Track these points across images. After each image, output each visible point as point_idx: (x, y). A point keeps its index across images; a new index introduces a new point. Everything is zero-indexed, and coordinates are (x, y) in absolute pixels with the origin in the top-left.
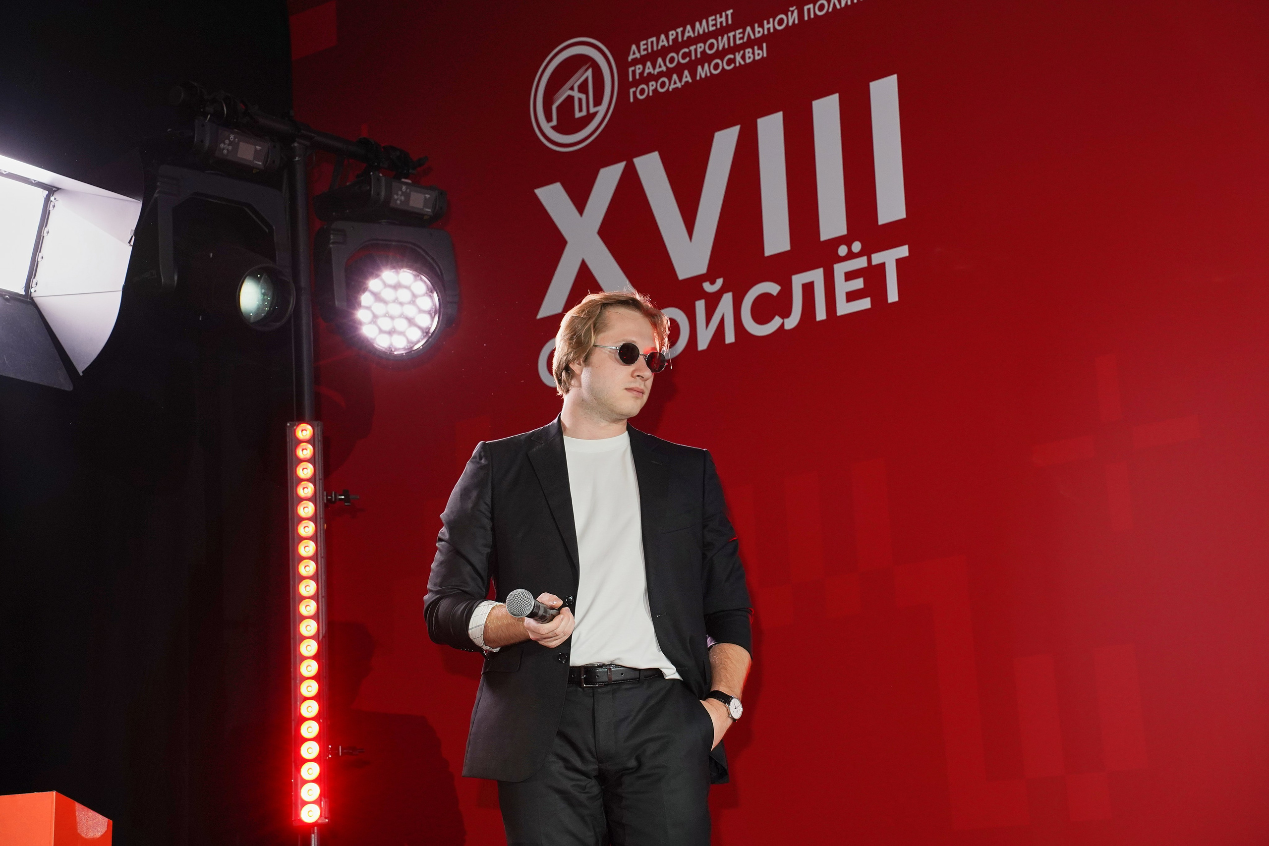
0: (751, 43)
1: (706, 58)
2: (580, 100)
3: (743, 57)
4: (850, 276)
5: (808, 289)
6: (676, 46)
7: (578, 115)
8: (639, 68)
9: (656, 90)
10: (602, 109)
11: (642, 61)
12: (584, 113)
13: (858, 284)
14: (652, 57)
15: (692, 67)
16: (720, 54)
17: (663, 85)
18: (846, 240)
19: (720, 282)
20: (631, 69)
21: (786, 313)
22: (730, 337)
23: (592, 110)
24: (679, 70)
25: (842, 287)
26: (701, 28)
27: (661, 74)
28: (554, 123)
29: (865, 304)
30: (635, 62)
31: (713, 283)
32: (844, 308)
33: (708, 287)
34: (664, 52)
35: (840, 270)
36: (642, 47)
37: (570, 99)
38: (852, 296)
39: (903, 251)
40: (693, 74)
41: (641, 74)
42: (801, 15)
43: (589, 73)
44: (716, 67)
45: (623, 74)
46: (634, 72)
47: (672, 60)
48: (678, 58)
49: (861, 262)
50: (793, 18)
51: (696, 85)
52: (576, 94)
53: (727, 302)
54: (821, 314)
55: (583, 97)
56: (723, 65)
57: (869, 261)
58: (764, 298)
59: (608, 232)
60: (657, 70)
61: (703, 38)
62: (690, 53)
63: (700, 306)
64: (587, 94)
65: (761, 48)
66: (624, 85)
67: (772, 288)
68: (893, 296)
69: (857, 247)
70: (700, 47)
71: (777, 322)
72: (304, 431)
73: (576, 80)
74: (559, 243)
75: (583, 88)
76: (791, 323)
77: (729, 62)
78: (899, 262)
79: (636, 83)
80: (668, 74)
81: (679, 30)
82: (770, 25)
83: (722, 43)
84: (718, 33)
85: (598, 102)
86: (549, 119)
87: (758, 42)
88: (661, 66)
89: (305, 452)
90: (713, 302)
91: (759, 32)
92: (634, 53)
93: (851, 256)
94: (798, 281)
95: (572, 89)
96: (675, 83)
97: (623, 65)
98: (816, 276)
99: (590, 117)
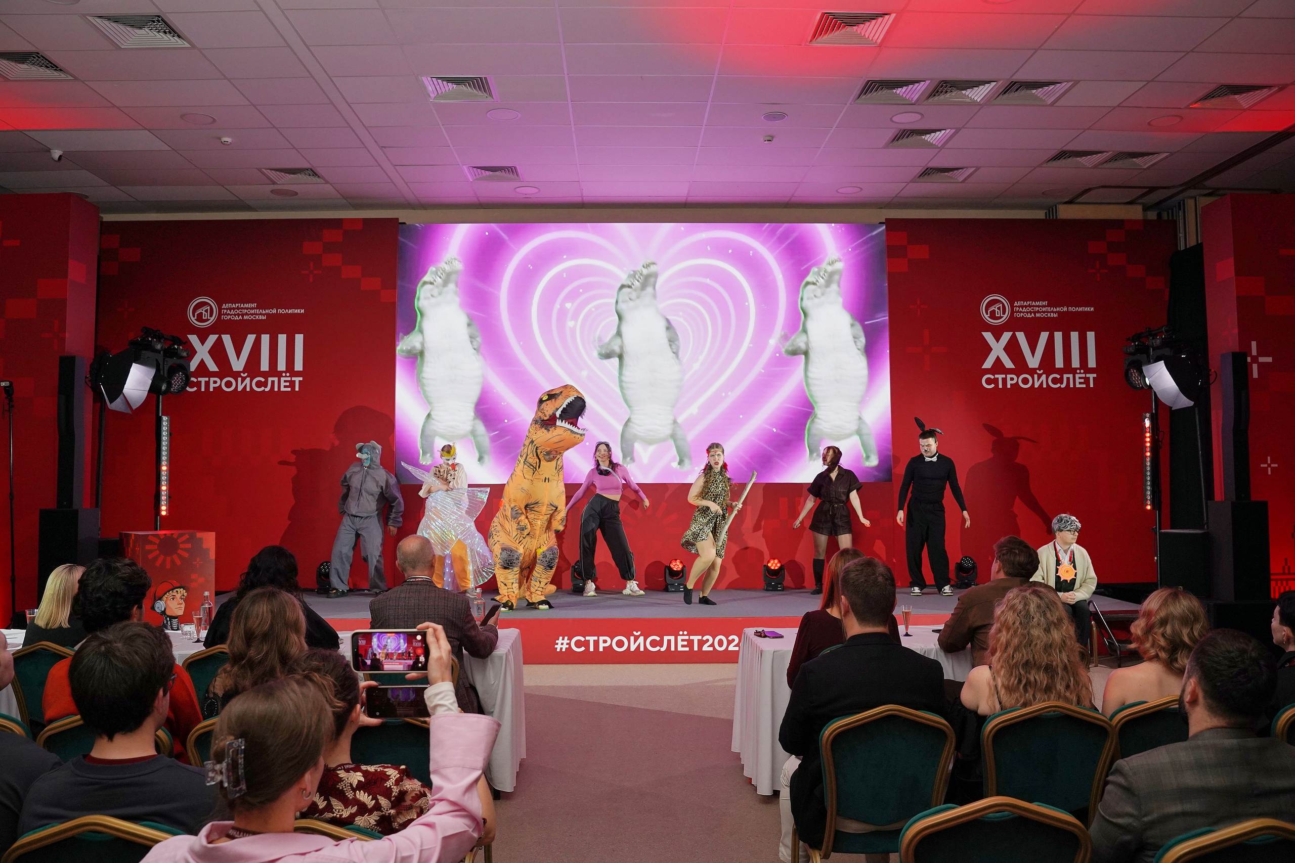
0: (261, 314)
1: (246, 314)
2: (205, 314)
3: (259, 317)
4: (285, 381)
5: (273, 382)
6: (238, 308)
7: (204, 318)
8: (225, 311)
9: (230, 318)
10: (212, 319)
11: (227, 309)
12: (206, 318)
13: (288, 384)
14: (230, 309)
15: (243, 315)
16: (252, 314)
17: (233, 317)
18: (285, 372)
19: (246, 374)
20: (223, 310)
21: (266, 387)
22: (248, 389)
23: (209, 318)
24: (238, 315)
25: (283, 384)
26: (246, 306)
27: (232, 314)
28: (196, 318)
29: (289, 389)
30: (224, 309)
31: (244, 374)
32: (283, 389)
33: (242, 374)
34: (234, 309)
35: (283, 379)
36: (227, 305)
37: (202, 313)
38: (285, 387)
39: (301, 379)
40: (243, 317)
41: (226, 313)
42: (277, 311)
43: (209, 307)
44: (250, 317)
45: (220, 311)
46: (224, 311)
47: (236, 312)
48: (238, 312)
49: (289, 379)
50: (274, 311)
51: (243, 320)
52: (204, 312)
53: (248, 380)
54: (276, 389)
55: (206, 314)
56: (252, 317)
57: (291, 379)
58: (260, 381)
59: (211, 352)
60: (231, 313)
61: (247, 309)
62: (242, 312)
63: (240, 379)
64: (207, 312)
65: (264, 316)
66: (220, 314)
67: (263, 380)
68: (297, 389)
69: (288, 374)
70: (246, 311)
71: (263, 388)
72: (165, 418)
73: (205, 308)
74: (194, 352)
75: (206, 311)
76: (267, 389)
77: (254, 317)
78: (299, 381)
79: (224, 315)
80: (235, 315)
81: (239, 304)
82: (267, 311)
83: (253, 312)
84: (251, 309)
85: (211, 316)
86: (194, 316)
87: (264, 315)
88: (232, 312)
89: (165, 423)
90: (243, 379)
91: (264, 312)
92: (224, 306)
93: (286, 376)
94: (270, 379)
95: (202, 310)
96: (237, 318)
97: (220, 309)
98: (276, 379)
99: (208, 320)
